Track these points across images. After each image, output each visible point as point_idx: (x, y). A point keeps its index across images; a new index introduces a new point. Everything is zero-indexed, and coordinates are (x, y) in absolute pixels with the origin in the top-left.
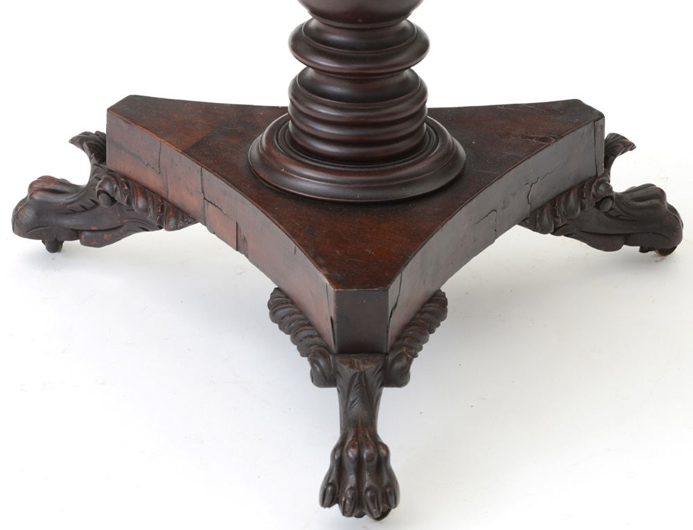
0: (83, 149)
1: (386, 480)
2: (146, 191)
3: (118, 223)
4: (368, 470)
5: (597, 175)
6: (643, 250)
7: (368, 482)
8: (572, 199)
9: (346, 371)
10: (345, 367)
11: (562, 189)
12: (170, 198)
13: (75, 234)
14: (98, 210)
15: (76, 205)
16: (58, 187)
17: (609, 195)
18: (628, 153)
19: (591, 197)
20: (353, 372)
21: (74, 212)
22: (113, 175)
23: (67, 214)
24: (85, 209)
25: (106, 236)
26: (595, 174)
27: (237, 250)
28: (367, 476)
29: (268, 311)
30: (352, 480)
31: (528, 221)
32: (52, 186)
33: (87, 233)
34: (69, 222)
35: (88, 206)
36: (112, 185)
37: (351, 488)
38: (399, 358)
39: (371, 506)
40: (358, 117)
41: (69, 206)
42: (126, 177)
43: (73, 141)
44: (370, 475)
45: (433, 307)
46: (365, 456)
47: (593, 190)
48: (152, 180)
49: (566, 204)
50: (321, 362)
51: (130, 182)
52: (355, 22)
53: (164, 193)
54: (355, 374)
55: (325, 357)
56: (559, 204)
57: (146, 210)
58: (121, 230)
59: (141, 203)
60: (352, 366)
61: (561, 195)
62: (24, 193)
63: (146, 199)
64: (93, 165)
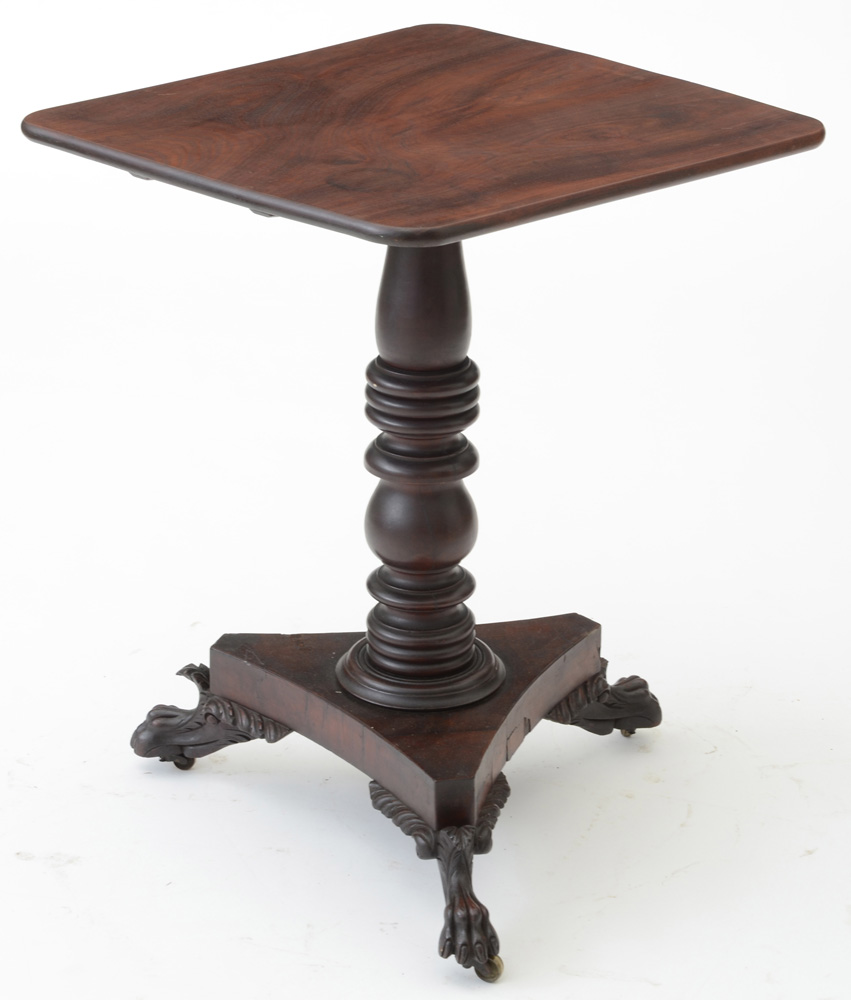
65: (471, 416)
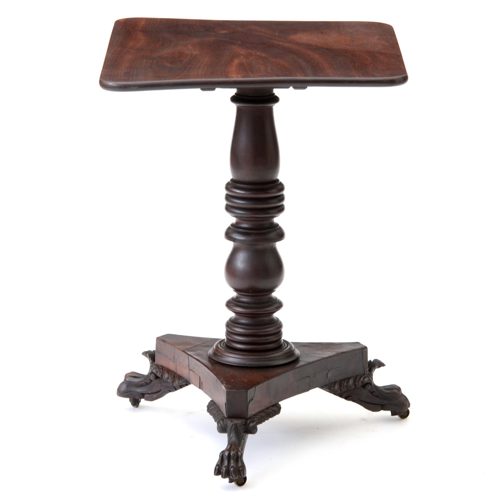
0: (146, 356)
1: (240, 464)
2: (169, 371)
3: (159, 389)
4: (233, 459)
5: (364, 374)
6: (393, 414)
7: (232, 464)
8: (351, 382)
9: (230, 423)
10: (229, 422)
11: (346, 377)
12: (178, 373)
13: (143, 396)
14: (152, 383)
15: (143, 382)
16: (136, 375)
17: (370, 383)
18: (382, 368)
19: (360, 382)
20: (232, 424)
21: (142, 386)
22: (157, 366)
23: (139, 386)
24: (147, 384)
25: (155, 395)
26: (363, 373)
27: (200, 388)
28: (232, 461)
29: (207, 408)
30: (226, 463)
31: (327, 386)
32: (134, 375)
33: (147, 395)
34: (140, 390)
35: (147, 382)
36: (156, 370)
37: (225, 466)
38: (253, 422)
39: (232, 474)
40: (253, 332)
41: (140, 383)
42: (162, 367)
43: (143, 354)
44: (234, 461)
45: (274, 408)
46: (232, 454)
47: (362, 379)
48: (171, 366)
49: (347, 383)
50: (221, 422)
51: (164, 368)
52: (248, 292)
53: (175, 370)
54: (233, 425)
55: (223, 420)
56: (344, 382)
57: (168, 378)
58: (160, 393)
59: (166, 376)
60: (232, 421)
61: (346, 379)
62: (122, 380)
63: (169, 374)
64: (151, 363)
65: (281, 209)
